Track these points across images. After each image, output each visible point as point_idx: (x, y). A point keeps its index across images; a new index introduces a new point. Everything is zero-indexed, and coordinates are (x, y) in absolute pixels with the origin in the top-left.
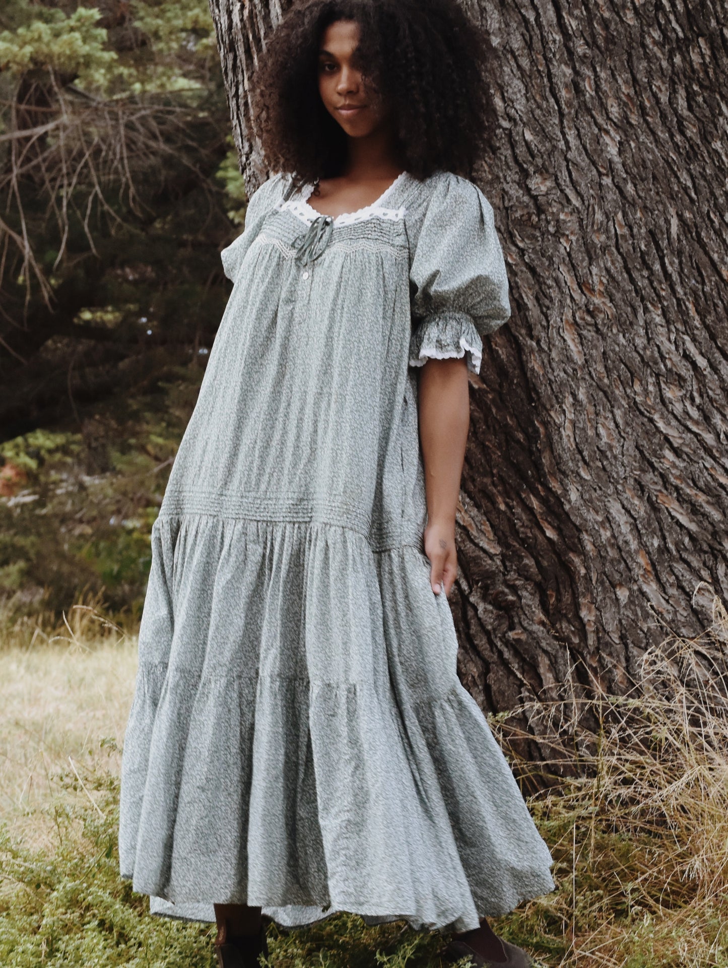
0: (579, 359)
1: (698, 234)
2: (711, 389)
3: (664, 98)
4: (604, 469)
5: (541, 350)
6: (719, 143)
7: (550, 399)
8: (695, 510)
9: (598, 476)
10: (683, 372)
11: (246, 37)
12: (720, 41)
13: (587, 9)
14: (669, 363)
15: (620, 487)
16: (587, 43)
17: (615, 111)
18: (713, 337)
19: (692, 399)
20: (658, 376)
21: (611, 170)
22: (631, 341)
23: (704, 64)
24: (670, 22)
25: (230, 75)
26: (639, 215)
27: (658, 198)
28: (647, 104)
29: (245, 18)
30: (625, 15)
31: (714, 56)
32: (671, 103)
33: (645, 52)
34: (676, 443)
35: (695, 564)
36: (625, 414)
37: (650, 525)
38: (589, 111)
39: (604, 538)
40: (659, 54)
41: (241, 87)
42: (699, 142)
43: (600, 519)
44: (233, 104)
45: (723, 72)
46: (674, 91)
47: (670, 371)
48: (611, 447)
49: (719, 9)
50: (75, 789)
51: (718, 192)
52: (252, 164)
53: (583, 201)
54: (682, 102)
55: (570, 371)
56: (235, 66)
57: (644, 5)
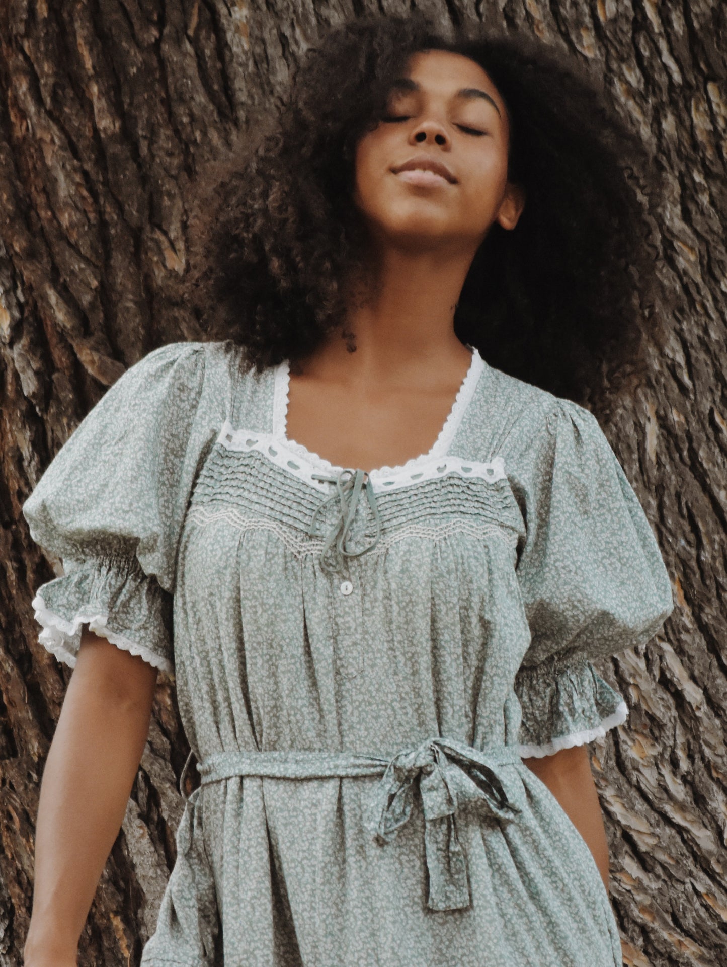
1: (693, 453)
2: (709, 745)
10: (659, 712)
14: (633, 692)
18: (714, 648)
19: (674, 763)
23: (715, 133)
24: (659, 54)
30: (579, 37)
34: (645, 843)
40: (637, 115)
42: (699, 279)
54: (672, 205)
57: (614, 21)
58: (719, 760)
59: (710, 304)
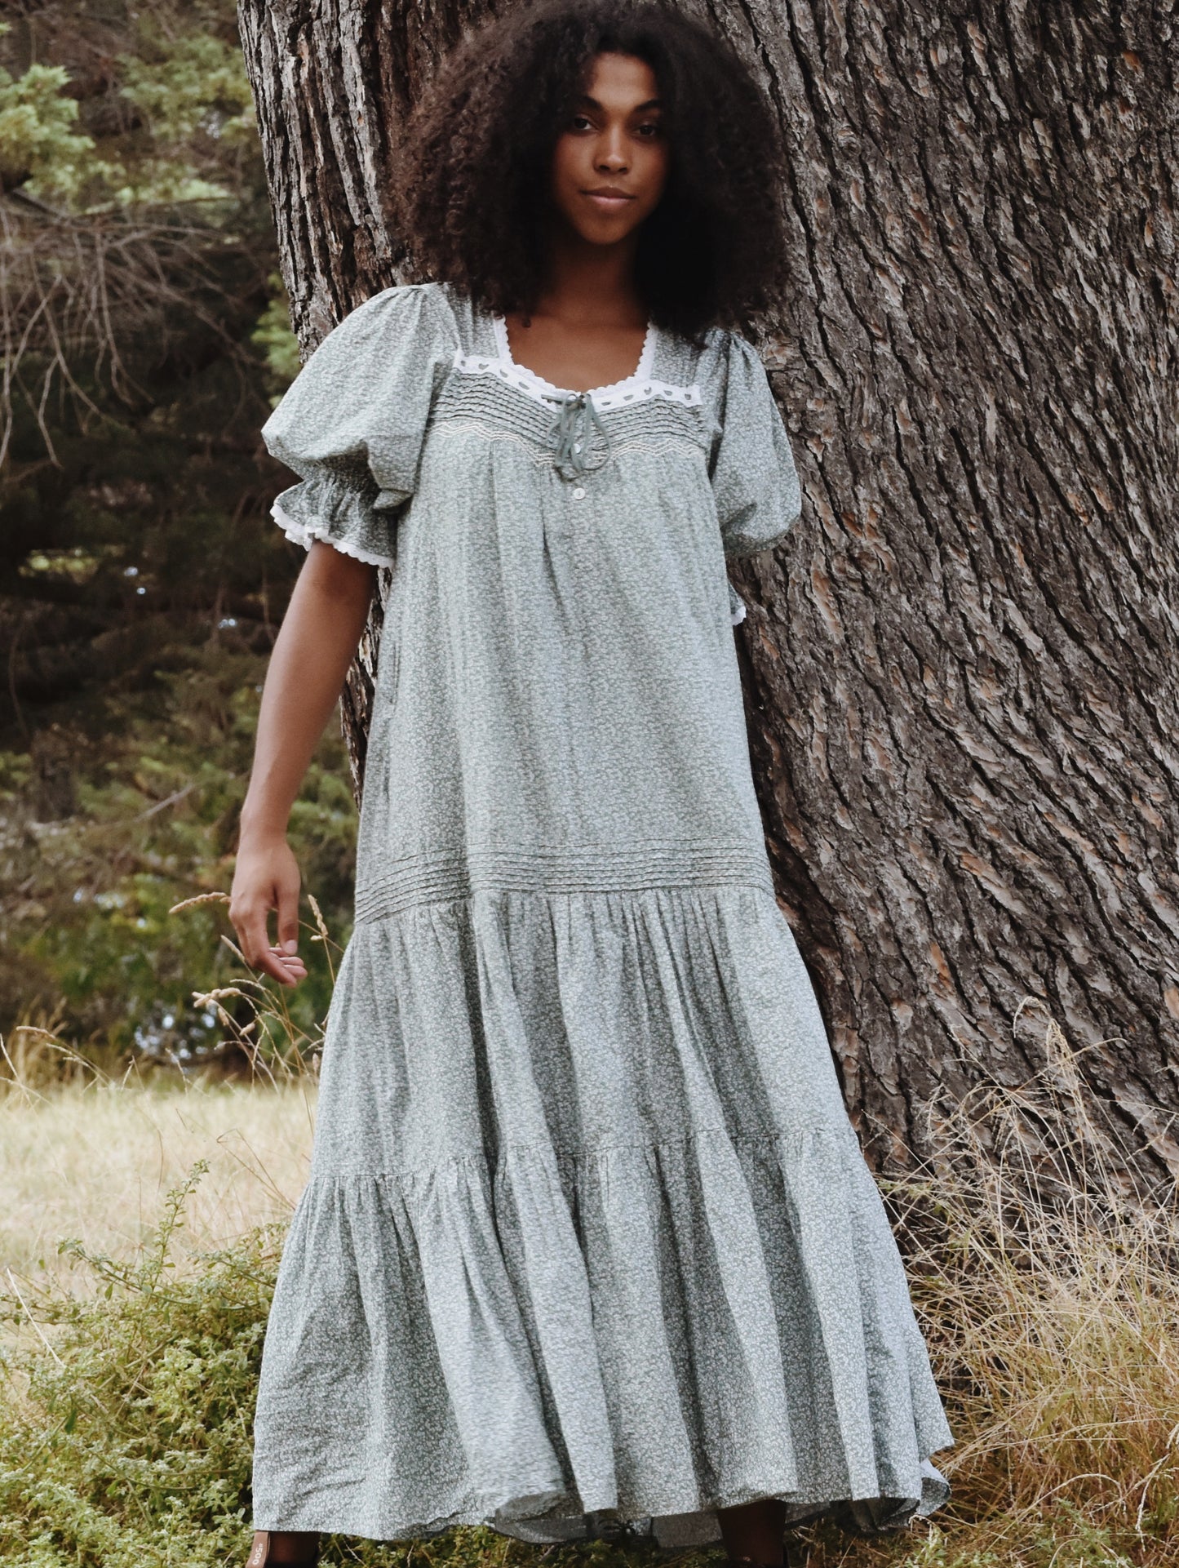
0: (836, 636)
1: (1030, 436)
2: (1048, 686)
3: (976, 217)
4: (875, 813)
5: (775, 620)
6: (1064, 290)
7: (788, 700)
8: (1020, 881)
9: (865, 826)
10: (1004, 659)
11: (304, 113)
12: (1067, 126)
13: (854, 72)
14: (980, 643)
15: (900, 843)
16: (853, 127)
17: (897, 235)
18: (1052, 602)
19: (1018, 702)
20: (962, 663)
21: (891, 331)
22: (920, 607)
23: (1041, 162)
24: (988, 95)
25: (278, 172)
26: (934, 403)
27: (965, 377)
28: (950, 226)
29: (303, 81)
30: (915, 82)
31: (1057, 150)
32: (987, 225)
33: (947, 142)
34: (992, 772)
35: (1021, 967)
36: (909, 725)
37: (947, 903)
38: (855, 236)
39: (873, 924)
40: (970, 146)
41: (295, 192)
42: (1032, 287)
43: (867, 893)
44: (282, 219)
45: (1072, 175)
46: (994, 206)
47: (982, 656)
48: (886, 778)
49: (1066, 73)
50: (17, 1321)
51: (1062, 369)
52: (312, 316)
53: (845, 381)
54: (1005, 224)
55: (821, 654)
56: (285, 158)
57: (945, 66)
58: (1058, 699)
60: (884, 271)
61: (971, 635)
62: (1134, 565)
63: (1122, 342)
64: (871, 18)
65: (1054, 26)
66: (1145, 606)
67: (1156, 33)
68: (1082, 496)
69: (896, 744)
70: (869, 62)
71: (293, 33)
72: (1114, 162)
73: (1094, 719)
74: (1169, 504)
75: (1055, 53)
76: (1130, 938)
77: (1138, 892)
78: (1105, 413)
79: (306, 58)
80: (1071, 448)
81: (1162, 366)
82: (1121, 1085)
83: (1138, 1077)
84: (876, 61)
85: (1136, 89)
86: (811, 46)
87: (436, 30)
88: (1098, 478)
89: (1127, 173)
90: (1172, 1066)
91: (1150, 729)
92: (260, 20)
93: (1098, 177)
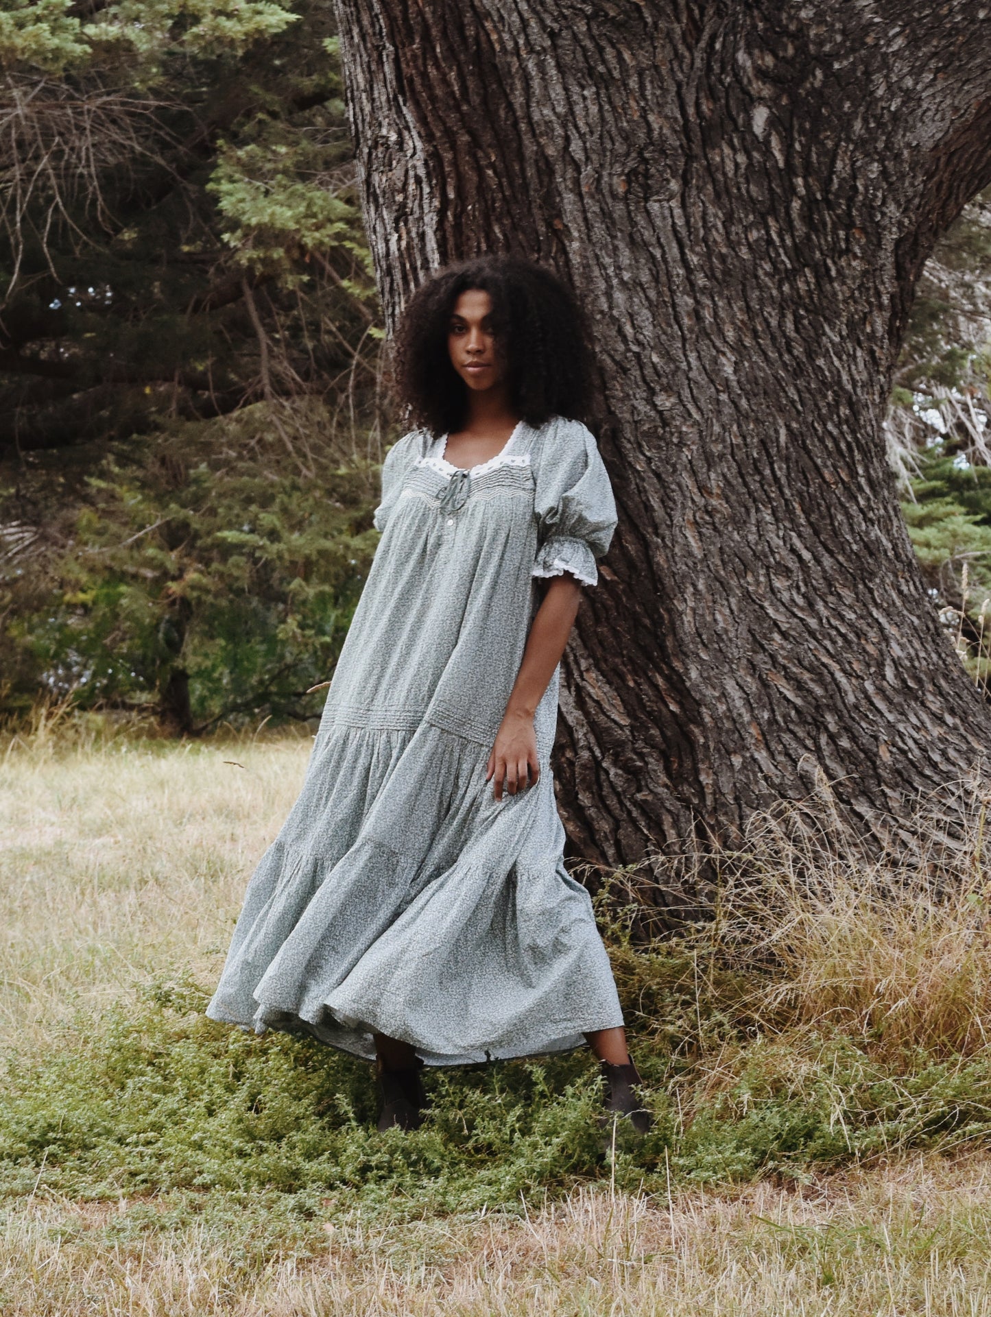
0: (699, 554)
1: (804, 442)
2: (815, 579)
3: (774, 322)
4: (721, 650)
5: (666, 546)
6: (822, 360)
7: (673, 590)
8: (800, 686)
9: (716, 658)
10: (790, 565)
11: (403, 265)
12: (823, 270)
13: (707, 246)
14: (777, 556)
15: (734, 666)
16: (706, 276)
17: (730, 334)
18: (817, 533)
19: (798, 588)
20: (768, 568)
21: (727, 387)
22: (744, 537)
23: (809, 292)
24: (780, 256)
25: (387, 296)
26: (752, 426)
27: (768, 411)
28: (759, 328)
29: (402, 248)
30: (740, 250)
31: (818, 284)
32: (780, 326)
33: (758, 284)
34: (784, 627)
35: (801, 734)
36: (739, 602)
37: (760, 699)
38: (708, 336)
39: (720, 711)
40: (770, 284)
42: (805, 360)
43: (717, 694)
45: (826, 297)
46: (782, 316)
47: (778, 563)
48: (726, 631)
49: (823, 242)
51: (822, 404)
53: (703, 414)
54: (789, 325)
55: (691, 564)
56: (392, 290)
57: (756, 241)
58: (820, 586)
59: (810, 370)
60: (724, 354)
61: (772, 552)
62: (861, 510)
63: (854, 386)
64: (716, 216)
65: (816, 216)
66: (867, 533)
67: (872, 216)
68: (832, 474)
69: (732, 611)
70: (715, 241)
71: (397, 221)
72: (849, 288)
73: (839, 597)
74: (881, 475)
75: (817, 231)
76: (861, 718)
77: (864, 692)
78: (845, 427)
79: (404, 236)
80: (826, 447)
81: (876, 397)
82: (856, 797)
83: (866, 794)
84: (719, 239)
85: (861, 248)
86: (684, 232)
87: (478, 226)
88: (841, 464)
89: (856, 293)
90: (884, 787)
91: (870, 601)
92: (376, 211)
93: (840, 297)
